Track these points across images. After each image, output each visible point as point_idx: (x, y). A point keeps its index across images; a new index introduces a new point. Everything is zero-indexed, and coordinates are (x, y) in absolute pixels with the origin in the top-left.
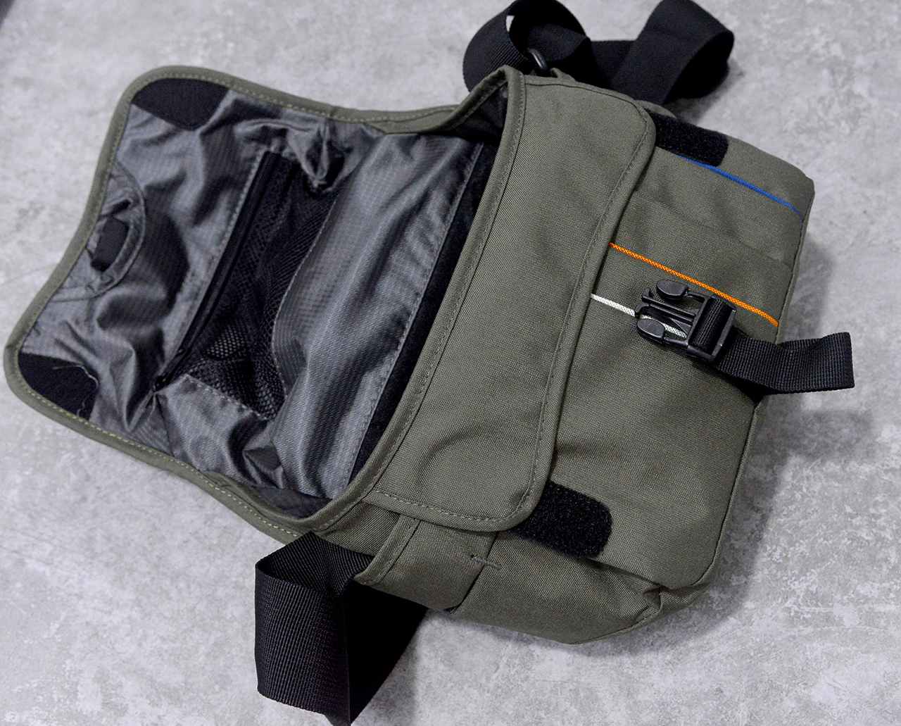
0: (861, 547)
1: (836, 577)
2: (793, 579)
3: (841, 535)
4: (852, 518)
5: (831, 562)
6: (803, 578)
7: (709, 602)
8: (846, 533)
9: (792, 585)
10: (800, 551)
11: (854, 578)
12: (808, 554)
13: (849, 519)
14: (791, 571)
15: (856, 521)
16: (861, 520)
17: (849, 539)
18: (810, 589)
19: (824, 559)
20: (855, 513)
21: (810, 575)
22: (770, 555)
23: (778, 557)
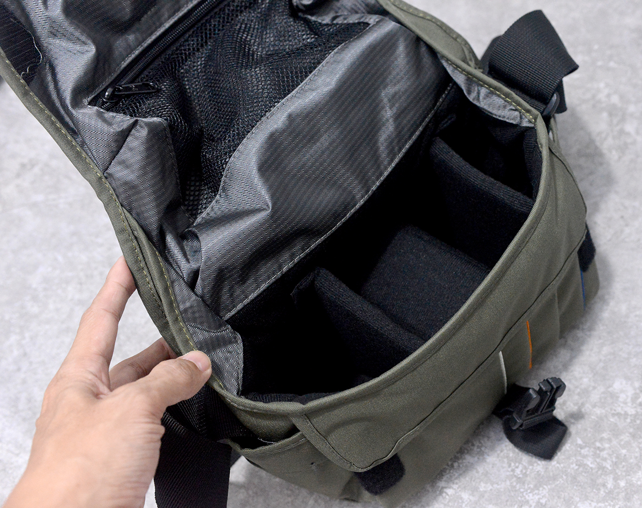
0: (585, 472)
1: (563, 494)
2: (529, 491)
3: (571, 461)
4: (581, 448)
5: (560, 481)
6: (536, 491)
7: (460, 501)
8: (575, 460)
9: (527, 497)
10: (537, 470)
11: (577, 496)
12: (542, 473)
13: (579, 449)
14: (528, 485)
15: (584, 451)
16: (588, 451)
17: (576, 465)
18: (541, 501)
19: (555, 478)
20: (584, 445)
21: (542, 490)
22: (513, 471)
23: (519, 473)
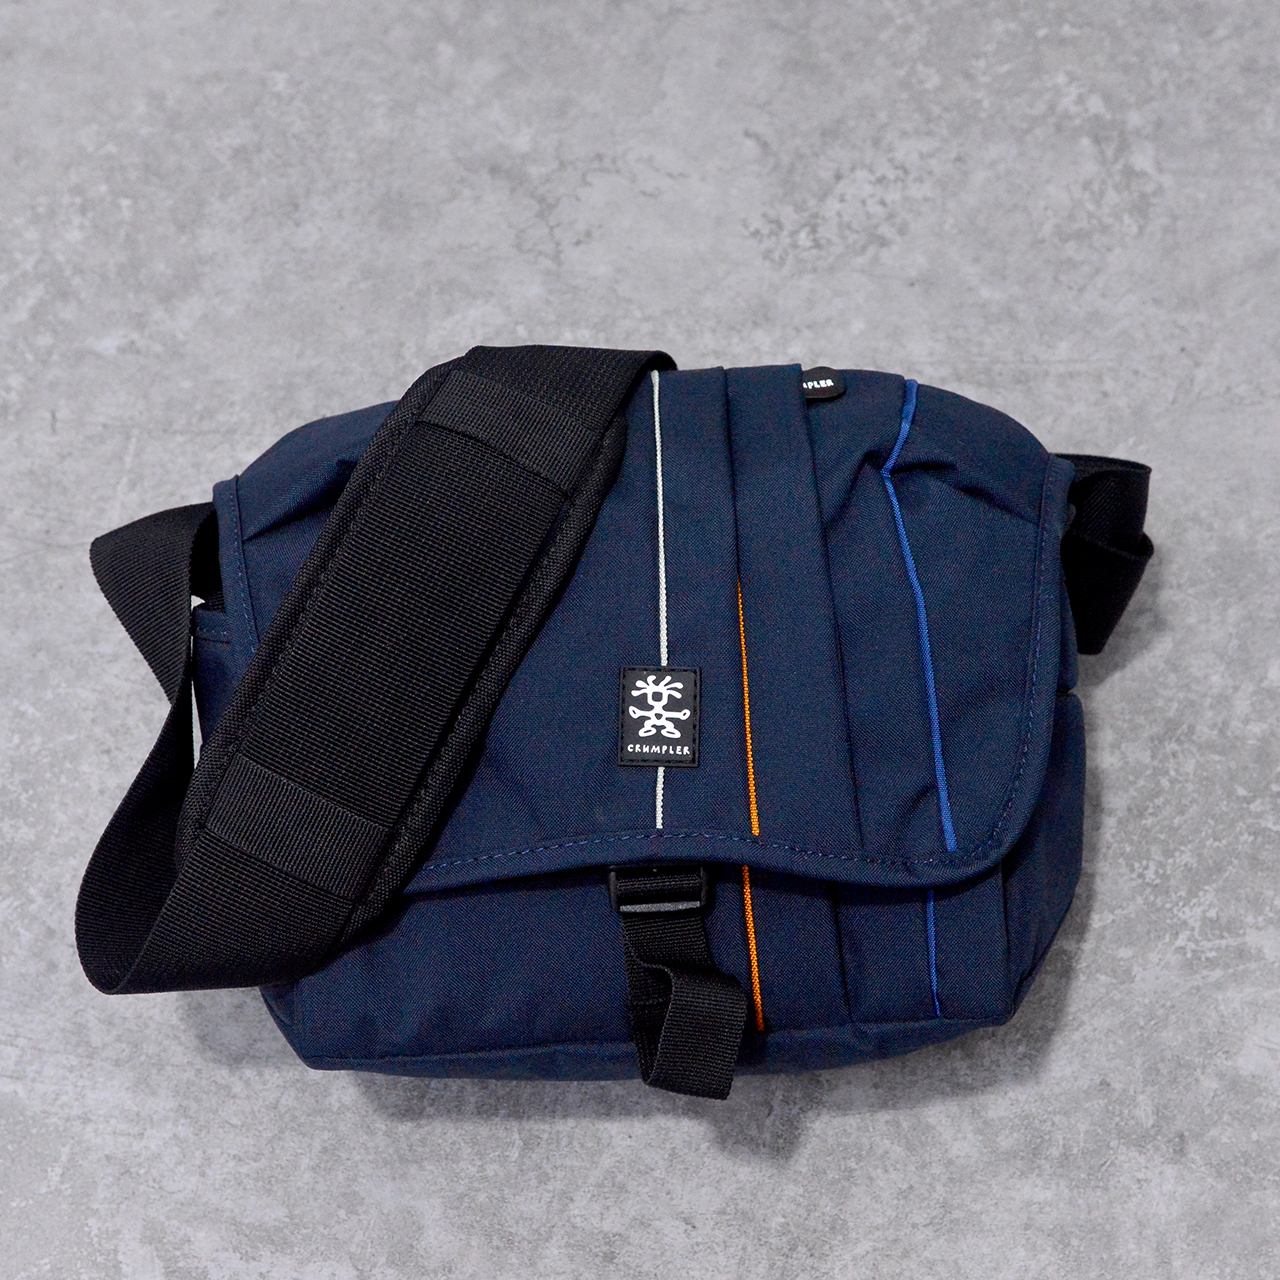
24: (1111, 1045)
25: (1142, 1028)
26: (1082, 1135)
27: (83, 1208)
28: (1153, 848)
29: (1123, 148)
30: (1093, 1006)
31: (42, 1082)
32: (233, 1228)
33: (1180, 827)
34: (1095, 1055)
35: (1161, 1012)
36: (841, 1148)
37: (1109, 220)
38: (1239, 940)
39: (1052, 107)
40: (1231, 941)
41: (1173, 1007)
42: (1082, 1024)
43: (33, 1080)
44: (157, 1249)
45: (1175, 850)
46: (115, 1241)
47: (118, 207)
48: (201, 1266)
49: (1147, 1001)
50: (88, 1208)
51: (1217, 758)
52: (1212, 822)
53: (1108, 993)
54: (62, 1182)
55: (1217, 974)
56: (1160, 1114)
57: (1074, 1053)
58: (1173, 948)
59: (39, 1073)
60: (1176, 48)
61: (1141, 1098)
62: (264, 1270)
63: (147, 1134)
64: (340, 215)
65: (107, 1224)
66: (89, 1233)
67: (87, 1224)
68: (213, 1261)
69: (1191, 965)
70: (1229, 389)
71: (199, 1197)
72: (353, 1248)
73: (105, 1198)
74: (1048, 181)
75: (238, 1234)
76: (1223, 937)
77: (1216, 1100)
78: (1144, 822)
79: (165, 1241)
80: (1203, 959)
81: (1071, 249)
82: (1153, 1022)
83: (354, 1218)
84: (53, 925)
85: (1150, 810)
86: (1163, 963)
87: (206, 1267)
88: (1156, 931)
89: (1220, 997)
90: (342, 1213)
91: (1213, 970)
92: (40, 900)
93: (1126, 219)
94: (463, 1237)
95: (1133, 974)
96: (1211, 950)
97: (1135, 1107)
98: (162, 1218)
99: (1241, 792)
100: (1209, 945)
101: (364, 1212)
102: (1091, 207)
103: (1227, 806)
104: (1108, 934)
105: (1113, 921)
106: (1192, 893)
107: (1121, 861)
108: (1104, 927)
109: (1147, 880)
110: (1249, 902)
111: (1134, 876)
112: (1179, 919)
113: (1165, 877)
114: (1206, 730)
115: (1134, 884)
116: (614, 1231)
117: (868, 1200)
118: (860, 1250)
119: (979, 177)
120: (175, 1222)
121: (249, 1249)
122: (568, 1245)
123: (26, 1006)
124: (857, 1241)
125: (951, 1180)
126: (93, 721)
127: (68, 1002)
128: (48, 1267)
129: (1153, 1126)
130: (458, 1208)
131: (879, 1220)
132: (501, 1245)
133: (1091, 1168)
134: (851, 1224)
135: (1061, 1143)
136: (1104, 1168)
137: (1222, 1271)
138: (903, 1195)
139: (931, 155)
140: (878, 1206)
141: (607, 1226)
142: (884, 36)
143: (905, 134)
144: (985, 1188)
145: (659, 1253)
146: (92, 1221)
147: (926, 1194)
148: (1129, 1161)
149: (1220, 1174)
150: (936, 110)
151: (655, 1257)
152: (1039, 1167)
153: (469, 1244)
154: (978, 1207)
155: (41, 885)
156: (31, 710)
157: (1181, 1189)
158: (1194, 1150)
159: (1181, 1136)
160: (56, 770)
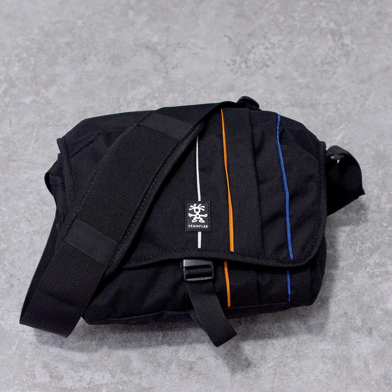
24: (347, 302)
25: (356, 296)
26: (339, 329)
27: (23, 358)
28: (358, 242)
29: (341, 37)
30: (341, 290)
31: (10, 320)
32: (71, 363)
33: (366, 236)
34: (342, 305)
35: (362, 291)
36: (263, 335)
37: (337, 59)
38: (386, 269)
39: (319, 26)
40: (383, 269)
41: (366, 289)
42: (338, 295)
43: (7, 320)
44: (47, 370)
45: (365, 242)
46: (33, 368)
47: (30, 60)
48: (61, 374)
49: (358, 288)
50: (25, 358)
51: (377, 215)
52: (376, 234)
53: (346, 286)
54: (16, 351)
55: (380, 279)
56: (363, 322)
57: (336, 304)
58: (365, 272)
59: (8, 318)
60: (356, 8)
61: (357, 317)
62: (81, 375)
63: (43, 336)
64: (99, 61)
65: (31, 363)
66: (25, 366)
67: (24, 363)
68: (65, 373)
69: (371, 277)
70: (376, 107)
71: (60, 354)
72: (110, 368)
73: (30, 355)
74: (318, 47)
75: (73, 365)
76: (381, 268)
77: (381, 317)
78: (355, 234)
79: (50, 367)
80: (375, 275)
81: (326, 67)
82: (360, 294)
83: (110, 359)
84: (13, 273)
85: (357, 231)
86: (362, 276)
87: (63, 375)
88: (360, 267)
89: (381, 286)
90: (106, 357)
91: (378, 278)
92: (8, 266)
93: (343, 58)
94: (145, 363)
95: (353, 280)
96: (377, 272)
97: (355, 320)
98: (49, 361)
99: (385, 224)
100: (377, 270)
101: (113, 357)
102: (332, 55)
103: (381, 229)
104: (345, 268)
105: (346, 264)
106: (371, 255)
107: (348, 246)
108: (344, 266)
109: (356, 252)
110: (389, 257)
111: (352, 250)
112: (367, 263)
113: (362, 250)
114: (373, 206)
115: (352, 253)
116: (193, 361)
117: (272, 350)
118: (270, 365)
119: (297, 46)
120: (53, 362)
121: (77, 369)
122: (178, 365)
123: (4, 298)
124: (269, 362)
125: (298, 343)
126: (25, 212)
127: (18, 296)
128: (12, 376)
129: (361, 325)
130: (143, 355)
131: (276, 356)
132: (157, 366)
133: (342, 339)
134: (267, 357)
135: (333, 331)
136: (347, 338)
137: (385, 369)
138: (283, 348)
139: (282, 41)
140: (276, 352)
141: (190, 359)
142: (266, 6)
143: (273, 35)
144: (309, 345)
145: (207, 367)
146: (26, 362)
147: (291, 348)
148: (354, 336)
149: (383, 340)
150: (283, 27)
151: (205, 368)
152: (326, 339)
153: (146, 366)
154: (307, 351)
155: (8, 261)
156: (5, 209)
157: (371, 344)
158: (374, 333)
159: (370, 329)
160: (13, 227)
